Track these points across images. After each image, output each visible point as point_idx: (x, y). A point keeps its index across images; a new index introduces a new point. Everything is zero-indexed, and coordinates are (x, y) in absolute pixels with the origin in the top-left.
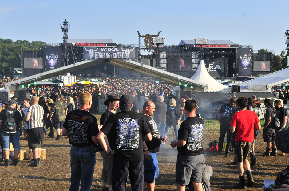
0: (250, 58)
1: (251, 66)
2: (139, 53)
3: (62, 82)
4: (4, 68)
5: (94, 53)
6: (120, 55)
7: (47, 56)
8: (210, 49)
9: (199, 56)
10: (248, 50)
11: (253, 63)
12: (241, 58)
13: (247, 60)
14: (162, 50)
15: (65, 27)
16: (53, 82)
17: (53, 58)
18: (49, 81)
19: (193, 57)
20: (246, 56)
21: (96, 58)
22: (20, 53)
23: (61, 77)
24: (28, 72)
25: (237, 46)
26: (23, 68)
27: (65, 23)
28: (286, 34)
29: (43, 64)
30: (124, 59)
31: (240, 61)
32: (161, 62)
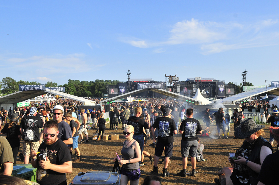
0: (224, 87)
1: (224, 91)
2: (166, 85)
3: (127, 101)
4: (100, 94)
5: (143, 86)
6: (156, 87)
7: (120, 88)
8: (203, 83)
9: (197, 86)
10: (222, 83)
11: (225, 90)
12: (219, 87)
13: (222, 88)
14: (178, 83)
15: (129, 73)
16: (123, 100)
17: (123, 89)
18: (121, 100)
19: (194, 87)
20: (221, 86)
21: (144, 88)
22: (107, 86)
23: (127, 98)
24: (111, 96)
25: (217, 81)
26: (108, 93)
27: (129, 71)
28: (242, 74)
29: (118, 91)
30: (158, 88)
31: (218, 89)
32: (177, 90)
